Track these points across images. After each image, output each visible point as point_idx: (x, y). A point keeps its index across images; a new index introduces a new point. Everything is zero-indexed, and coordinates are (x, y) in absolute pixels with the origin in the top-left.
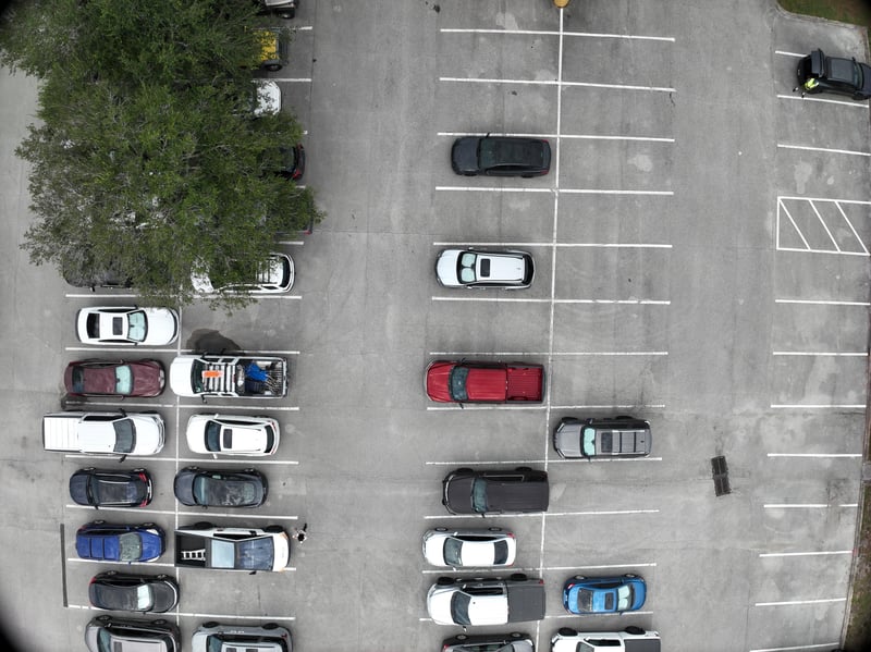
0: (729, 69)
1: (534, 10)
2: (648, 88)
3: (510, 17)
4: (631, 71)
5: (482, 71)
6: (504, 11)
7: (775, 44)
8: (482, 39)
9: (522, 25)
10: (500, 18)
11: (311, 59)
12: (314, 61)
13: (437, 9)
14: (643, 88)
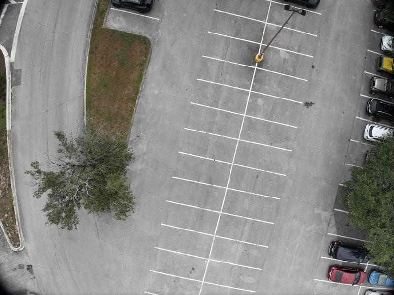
0: (185, 15)
1: (271, 57)
2: (227, 13)
3: (282, 56)
4: (233, 22)
5: (299, 35)
6: (285, 59)
7: (158, 23)
8: (296, 49)
9: (278, 51)
10: (287, 56)
11: (367, 59)
12: (365, 58)
13: (313, 67)
14: (229, 13)
